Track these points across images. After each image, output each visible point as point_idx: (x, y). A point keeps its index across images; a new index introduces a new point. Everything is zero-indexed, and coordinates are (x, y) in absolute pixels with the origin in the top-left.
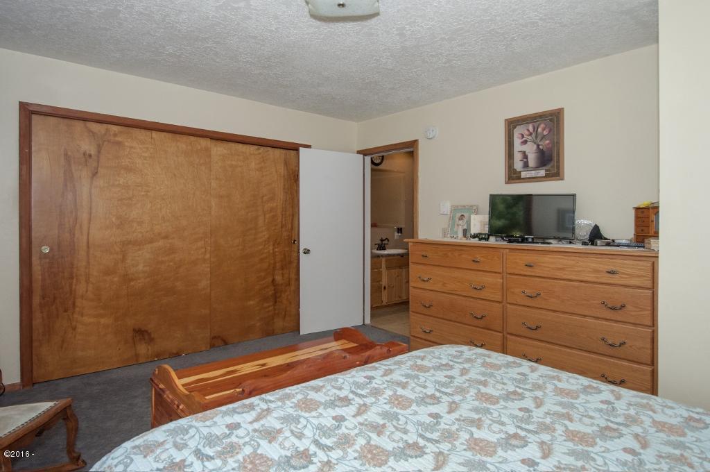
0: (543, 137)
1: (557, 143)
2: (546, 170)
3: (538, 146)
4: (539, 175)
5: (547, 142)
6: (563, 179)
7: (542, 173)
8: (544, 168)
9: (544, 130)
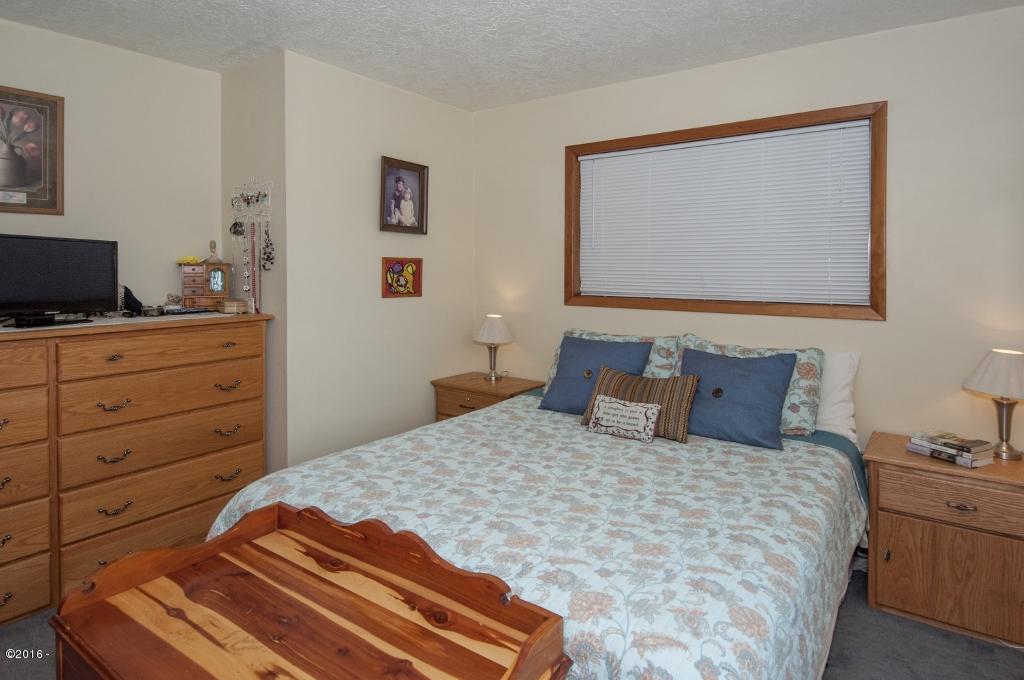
0: (23, 135)
1: (51, 151)
2: (29, 195)
3: (12, 148)
4: (14, 200)
5: (32, 145)
6: (62, 213)
7: (20, 197)
8: (25, 189)
9: (25, 121)
